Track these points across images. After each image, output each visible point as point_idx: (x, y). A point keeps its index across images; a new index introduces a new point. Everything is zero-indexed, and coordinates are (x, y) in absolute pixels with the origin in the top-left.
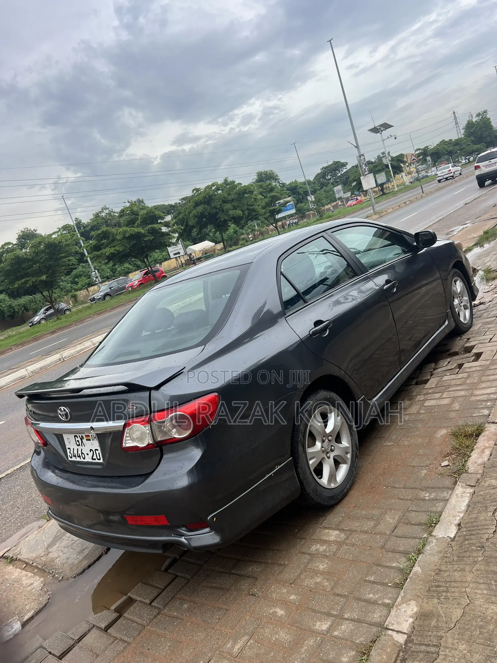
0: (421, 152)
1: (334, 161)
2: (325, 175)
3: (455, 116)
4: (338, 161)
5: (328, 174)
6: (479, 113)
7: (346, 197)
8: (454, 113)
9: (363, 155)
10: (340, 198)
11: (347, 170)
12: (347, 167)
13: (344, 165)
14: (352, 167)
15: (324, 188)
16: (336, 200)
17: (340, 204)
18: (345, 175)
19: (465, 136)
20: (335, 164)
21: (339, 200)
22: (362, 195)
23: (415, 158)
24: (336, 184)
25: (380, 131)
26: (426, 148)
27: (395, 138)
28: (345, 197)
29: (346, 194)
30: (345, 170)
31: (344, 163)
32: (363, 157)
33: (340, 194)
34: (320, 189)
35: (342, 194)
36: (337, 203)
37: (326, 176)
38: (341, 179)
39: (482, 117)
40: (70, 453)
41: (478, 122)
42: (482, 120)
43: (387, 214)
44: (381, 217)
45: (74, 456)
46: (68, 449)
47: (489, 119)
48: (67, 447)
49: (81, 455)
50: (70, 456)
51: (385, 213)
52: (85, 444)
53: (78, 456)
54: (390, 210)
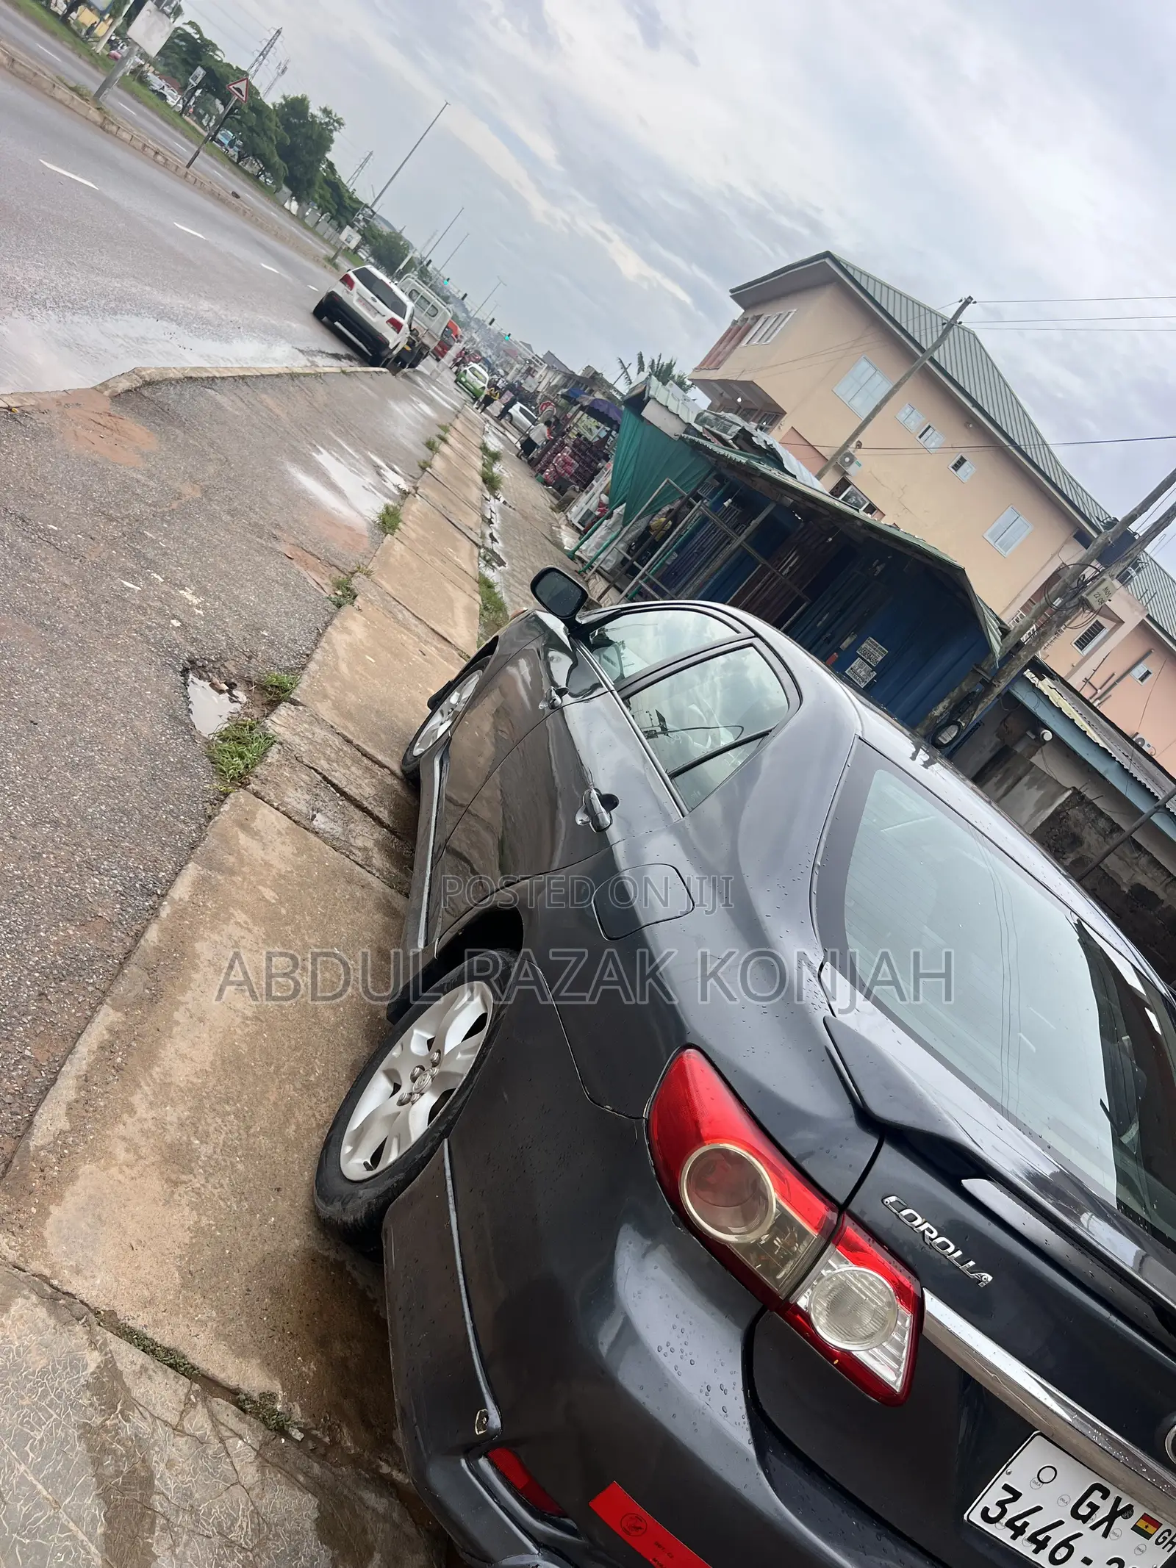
0: (196, 40)
6: (331, 113)
19: (277, 114)
39: (326, 123)
40: (1001, 1504)
41: (314, 122)
42: (323, 128)
43: (115, 136)
44: (102, 128)
45: (1010, 1524)
46: (1006, 1488)
47: (332, 141)
48: (1004, 1479)
49: (1051, 1545)
50: (986, 1510)
51: (114, 128)
52: (1114, 1533)
53: (1033, 1539)
54: (126, 136)
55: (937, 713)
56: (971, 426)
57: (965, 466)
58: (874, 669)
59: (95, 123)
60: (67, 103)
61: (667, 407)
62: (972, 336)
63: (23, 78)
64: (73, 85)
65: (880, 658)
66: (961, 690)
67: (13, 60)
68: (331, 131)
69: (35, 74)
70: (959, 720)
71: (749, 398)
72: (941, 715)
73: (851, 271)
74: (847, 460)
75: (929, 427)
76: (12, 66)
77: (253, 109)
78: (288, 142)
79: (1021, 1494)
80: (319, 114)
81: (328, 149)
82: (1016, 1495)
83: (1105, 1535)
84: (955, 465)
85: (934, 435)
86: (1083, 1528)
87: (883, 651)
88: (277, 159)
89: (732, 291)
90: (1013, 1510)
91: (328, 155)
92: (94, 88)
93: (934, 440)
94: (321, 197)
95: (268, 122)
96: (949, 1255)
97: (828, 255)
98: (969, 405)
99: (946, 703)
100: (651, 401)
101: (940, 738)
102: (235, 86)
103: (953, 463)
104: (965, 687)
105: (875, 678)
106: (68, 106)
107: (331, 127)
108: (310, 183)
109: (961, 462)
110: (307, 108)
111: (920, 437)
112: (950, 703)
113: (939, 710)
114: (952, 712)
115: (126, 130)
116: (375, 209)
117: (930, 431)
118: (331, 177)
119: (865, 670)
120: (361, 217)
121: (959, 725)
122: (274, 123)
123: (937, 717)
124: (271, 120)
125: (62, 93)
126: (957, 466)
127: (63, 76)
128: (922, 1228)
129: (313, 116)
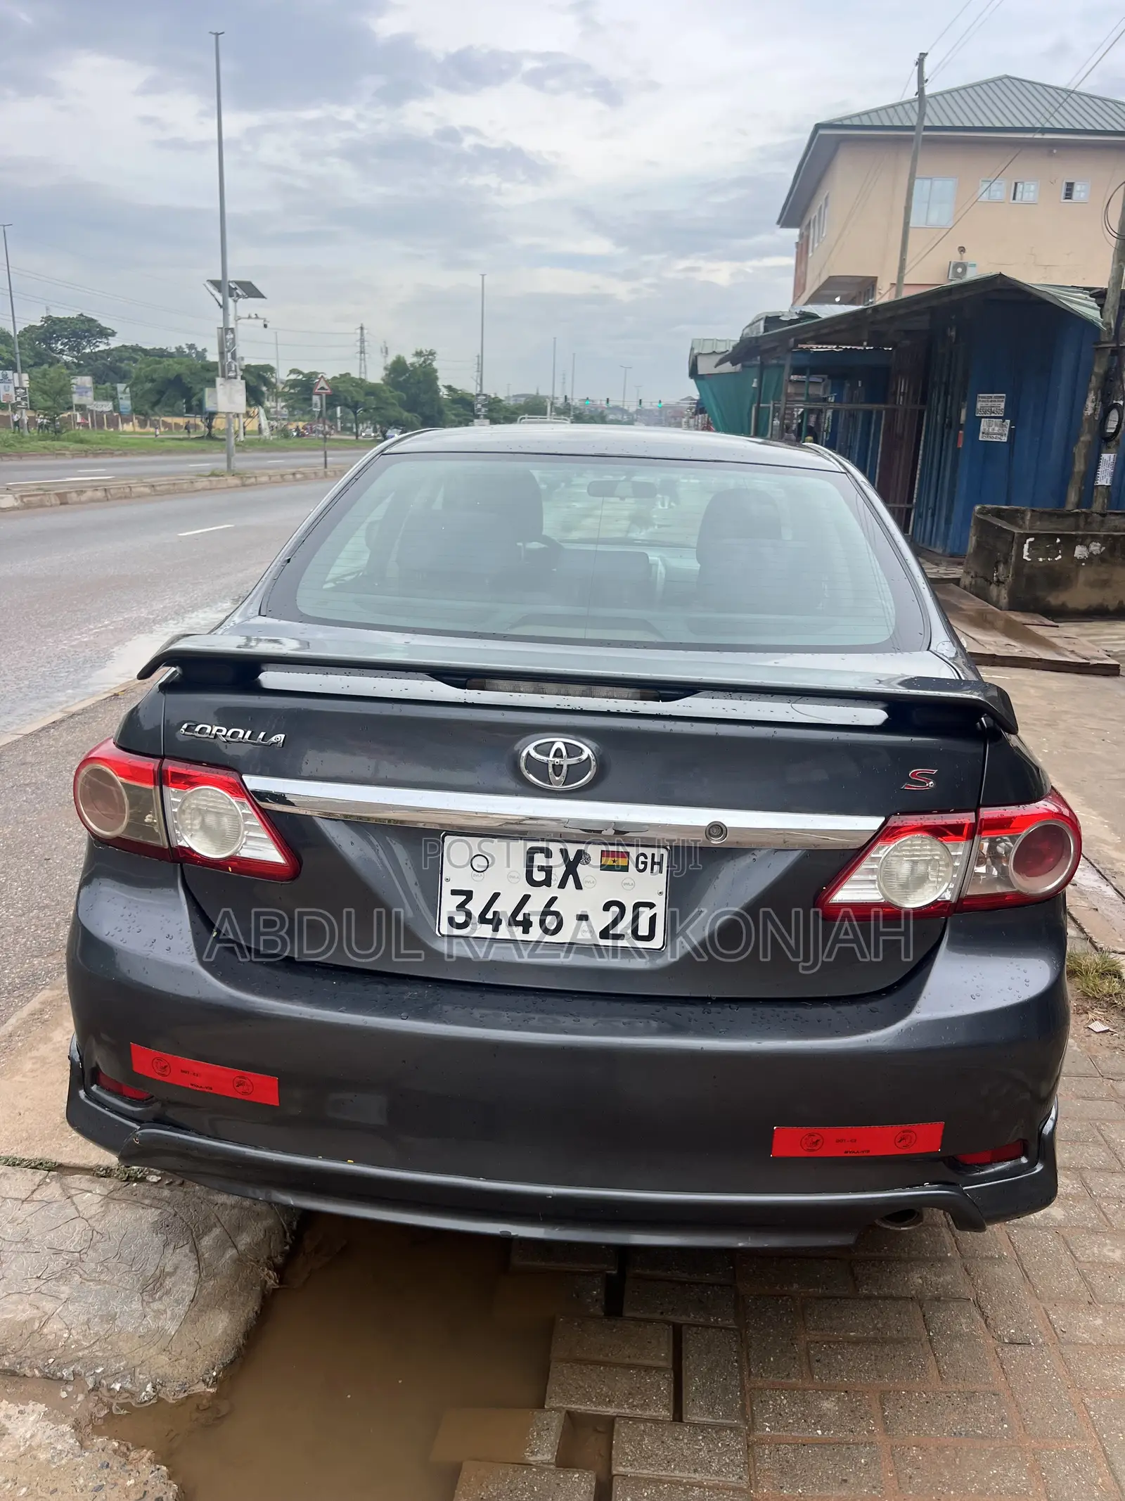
0: (301, 380)
1: (81, 315)
2: (51, 338)
3: (362, 334)
4: (93, 317)
5: (57, 336)
6: (421, 352)
7: (99, 410)
8: (362, 328)
9: (232, 330)
10: (81, 408)
11: (107, 348)
12: (110, 342)
13: (105, 333)
14: (123, 346)
15: (46, 366)
16: (70, 408)
17: (79, 420)
18: (102, 358)
19: (386, 383)
20: (83, 322)
21: (77, 410)
22: (136, 421)
23: (326, 387)
24: (79, 369)
25: (235, 295)
26: (314, 376)
27: (265, 326)
28: (95, 409)
29: (100, 403)
30: (102, 347)
31: (106, 328)
32: (232, 336)
33: (84, 398)
34: (31, 366)
35: (88, 399)
36: (69, 416)
37: (53, 341)
38: (89, 365)
39: (424, 362)
40: (461, 906)
41: (415, 368)
42: (424, 367)
43: (256, 484)
44: (244, 485)
45: (483, 919)
46: (454, 892)
47: (435, 371)
48: (447, 888)
49: (535, 920)
50: (451, 920)
51: (253, 480)
52: (586, 882)
53: (513, 921)
54: (265, 479)
55: (1089, 412)
56: (1055, 151)
57: (1077, 188)
58: (1004, 418)
59: (237, 486)
60: (209, 487)
61: (714, 352)
62: (1006, 81)
63: (168, 492)
64: (208, 473)
65: (1002, 405)
66: (1096, 375)
67: (153, 486)
68: (430, 364)
69: (174, 484)
70: (1115, 402)
71: (845, 292)
72: (1095, 409)
73: (847, 122)
74: (960, 270)
75: (1016, 184)
76: (155, 490)
77: (368, 394)
78: (405, 396)
79: (472, 892)
80: (414, 360)
81: (436, 378)
82: (469, 895)
83: (578, 886)
84: (1067, 195)
85: (1026, 187)
86: (554, 891)
87: (1001, 397)
88: (406, 414)
89: (778, 222)
90: (476, 907)
91: (440, 383)
92: (224, 465)
93: (1029, 191)
94: (456, 415)
95: (383, 395)
96: (243, 738)
97: (818, 127)
98: (1038, 136)
99: (1091, 396)
100: (699, 358)
101: (1108, 431)
102: (319, 387)
103: (1063, 195)
104: (1099, 369)
105: (1011, 425)
106: (211, 489)
107: (429, 361)
108: (441, 412)
109: (1070, 187)
110: (404, 363)
111: (1014, 199)
112: (1096, 394)
113: (1090, 407)
114: (1102, 400)
115: (263, 475)
116: (484, 392)
117: (1020, 187)
118: (456, 396)
119: (996, 425)
120: (479, 406)
121: (1116, 406)
122: (388, 392)
123: (1093, 415)
124: (384, 391)
125: (202, 483)
126: (1069, 195)
127: (200, 473)
128: (214, 732)
129: (412, 365)
